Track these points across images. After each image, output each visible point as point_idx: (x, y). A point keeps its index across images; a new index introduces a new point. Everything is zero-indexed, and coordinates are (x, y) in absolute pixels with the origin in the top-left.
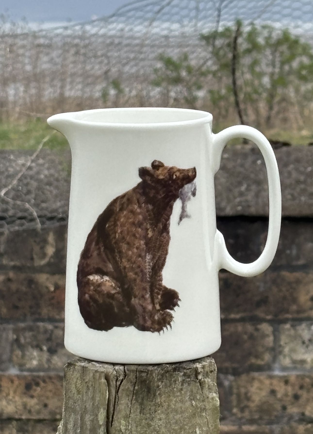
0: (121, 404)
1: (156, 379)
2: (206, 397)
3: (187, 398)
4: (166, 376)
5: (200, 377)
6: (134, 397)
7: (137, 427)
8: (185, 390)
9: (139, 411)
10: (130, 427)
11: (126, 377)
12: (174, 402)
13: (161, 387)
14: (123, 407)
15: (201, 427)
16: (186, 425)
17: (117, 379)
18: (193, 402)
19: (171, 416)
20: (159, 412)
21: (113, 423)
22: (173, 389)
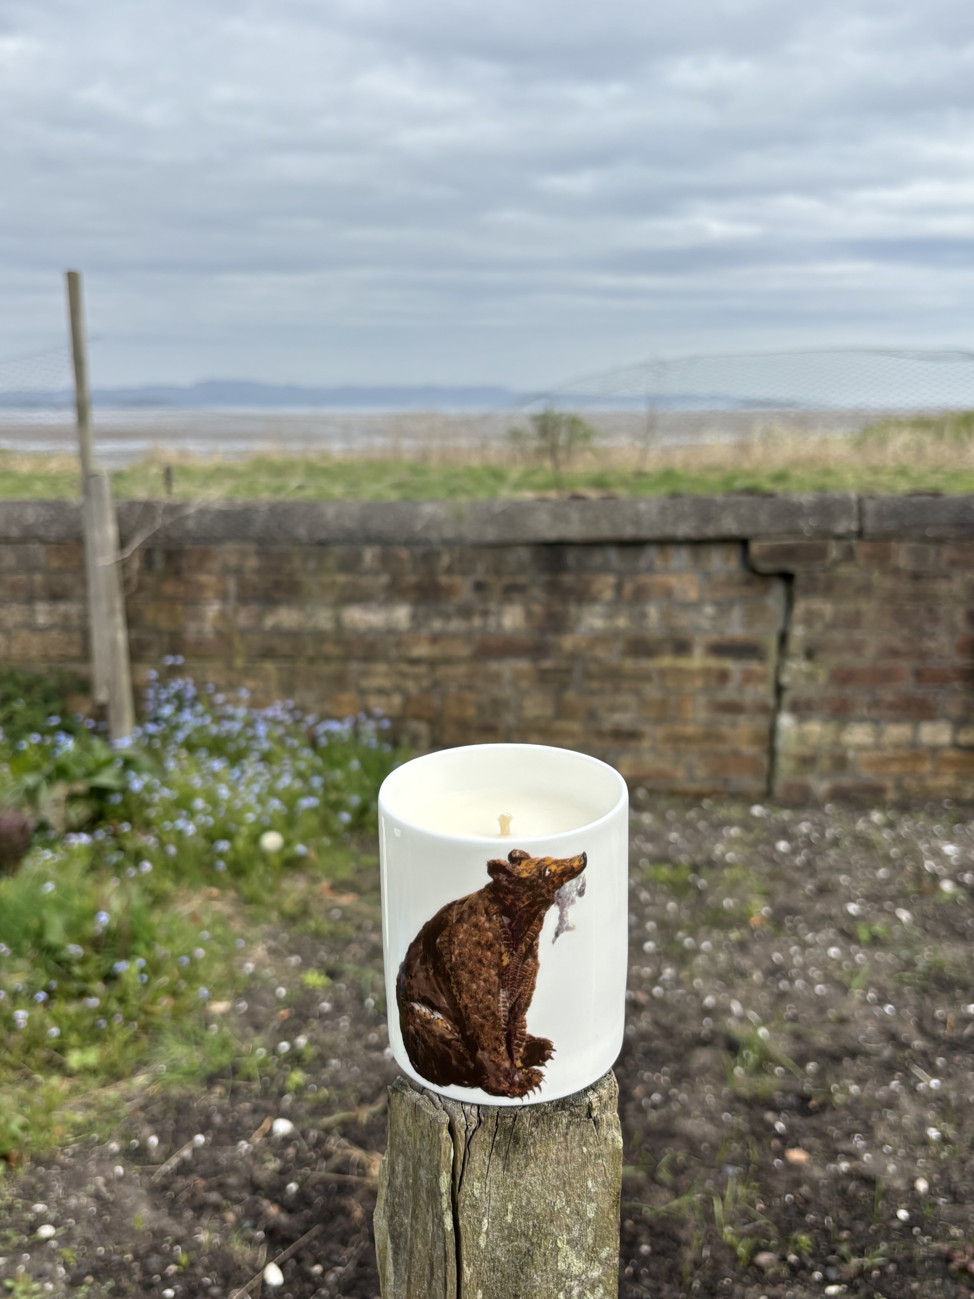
0: (473, 1161)
1: (528, 1125)
2: (603, 1139)
3: (574, 1145)
4: (543, 1120)
5: (594, 1114)
6: (494, 1151)
7: (498, 1188)
8: (571, 1134)
9: (501, 1167)
10: (488, 1189)
11: (482, 1126)
12: (554, 1151)
13: (535, 1133)
14: (477, 1165)
15: (594, 1178)
16: (574, 1178)
17: (467, 1128)
18: (585, 1149)
19: (550, 1169)
20: (532, 1165)
21: (462, 1187)
22: (554, 1135)
